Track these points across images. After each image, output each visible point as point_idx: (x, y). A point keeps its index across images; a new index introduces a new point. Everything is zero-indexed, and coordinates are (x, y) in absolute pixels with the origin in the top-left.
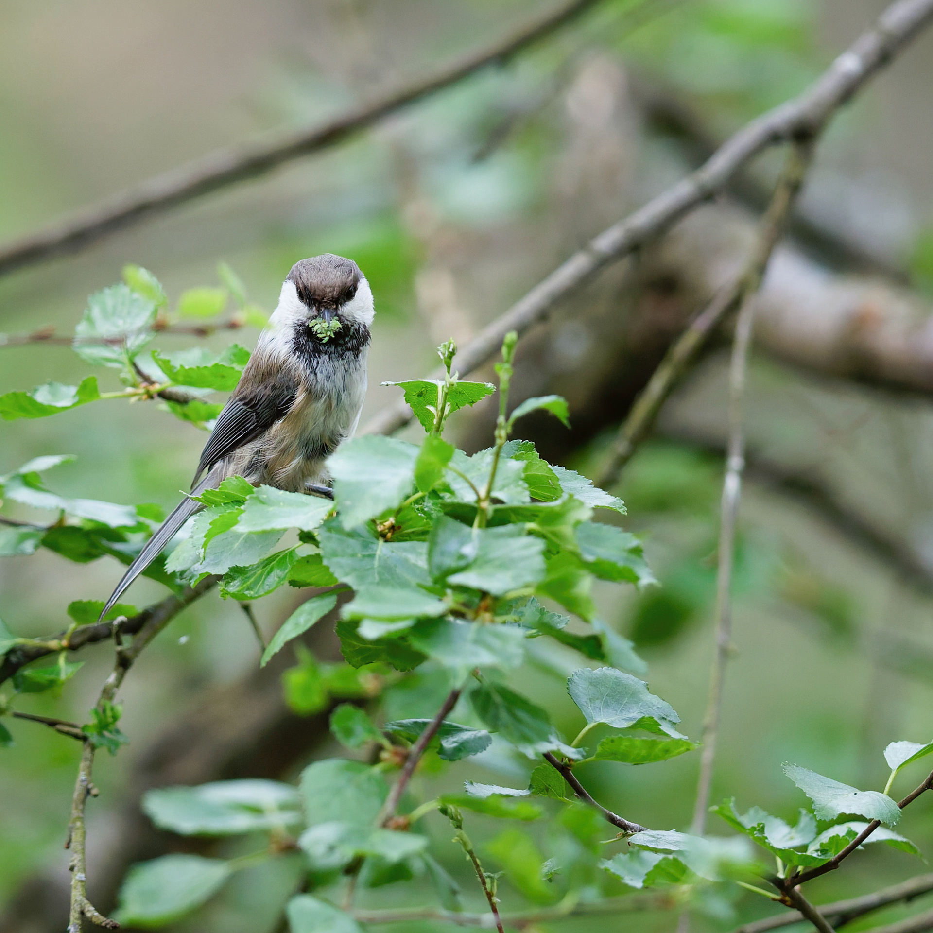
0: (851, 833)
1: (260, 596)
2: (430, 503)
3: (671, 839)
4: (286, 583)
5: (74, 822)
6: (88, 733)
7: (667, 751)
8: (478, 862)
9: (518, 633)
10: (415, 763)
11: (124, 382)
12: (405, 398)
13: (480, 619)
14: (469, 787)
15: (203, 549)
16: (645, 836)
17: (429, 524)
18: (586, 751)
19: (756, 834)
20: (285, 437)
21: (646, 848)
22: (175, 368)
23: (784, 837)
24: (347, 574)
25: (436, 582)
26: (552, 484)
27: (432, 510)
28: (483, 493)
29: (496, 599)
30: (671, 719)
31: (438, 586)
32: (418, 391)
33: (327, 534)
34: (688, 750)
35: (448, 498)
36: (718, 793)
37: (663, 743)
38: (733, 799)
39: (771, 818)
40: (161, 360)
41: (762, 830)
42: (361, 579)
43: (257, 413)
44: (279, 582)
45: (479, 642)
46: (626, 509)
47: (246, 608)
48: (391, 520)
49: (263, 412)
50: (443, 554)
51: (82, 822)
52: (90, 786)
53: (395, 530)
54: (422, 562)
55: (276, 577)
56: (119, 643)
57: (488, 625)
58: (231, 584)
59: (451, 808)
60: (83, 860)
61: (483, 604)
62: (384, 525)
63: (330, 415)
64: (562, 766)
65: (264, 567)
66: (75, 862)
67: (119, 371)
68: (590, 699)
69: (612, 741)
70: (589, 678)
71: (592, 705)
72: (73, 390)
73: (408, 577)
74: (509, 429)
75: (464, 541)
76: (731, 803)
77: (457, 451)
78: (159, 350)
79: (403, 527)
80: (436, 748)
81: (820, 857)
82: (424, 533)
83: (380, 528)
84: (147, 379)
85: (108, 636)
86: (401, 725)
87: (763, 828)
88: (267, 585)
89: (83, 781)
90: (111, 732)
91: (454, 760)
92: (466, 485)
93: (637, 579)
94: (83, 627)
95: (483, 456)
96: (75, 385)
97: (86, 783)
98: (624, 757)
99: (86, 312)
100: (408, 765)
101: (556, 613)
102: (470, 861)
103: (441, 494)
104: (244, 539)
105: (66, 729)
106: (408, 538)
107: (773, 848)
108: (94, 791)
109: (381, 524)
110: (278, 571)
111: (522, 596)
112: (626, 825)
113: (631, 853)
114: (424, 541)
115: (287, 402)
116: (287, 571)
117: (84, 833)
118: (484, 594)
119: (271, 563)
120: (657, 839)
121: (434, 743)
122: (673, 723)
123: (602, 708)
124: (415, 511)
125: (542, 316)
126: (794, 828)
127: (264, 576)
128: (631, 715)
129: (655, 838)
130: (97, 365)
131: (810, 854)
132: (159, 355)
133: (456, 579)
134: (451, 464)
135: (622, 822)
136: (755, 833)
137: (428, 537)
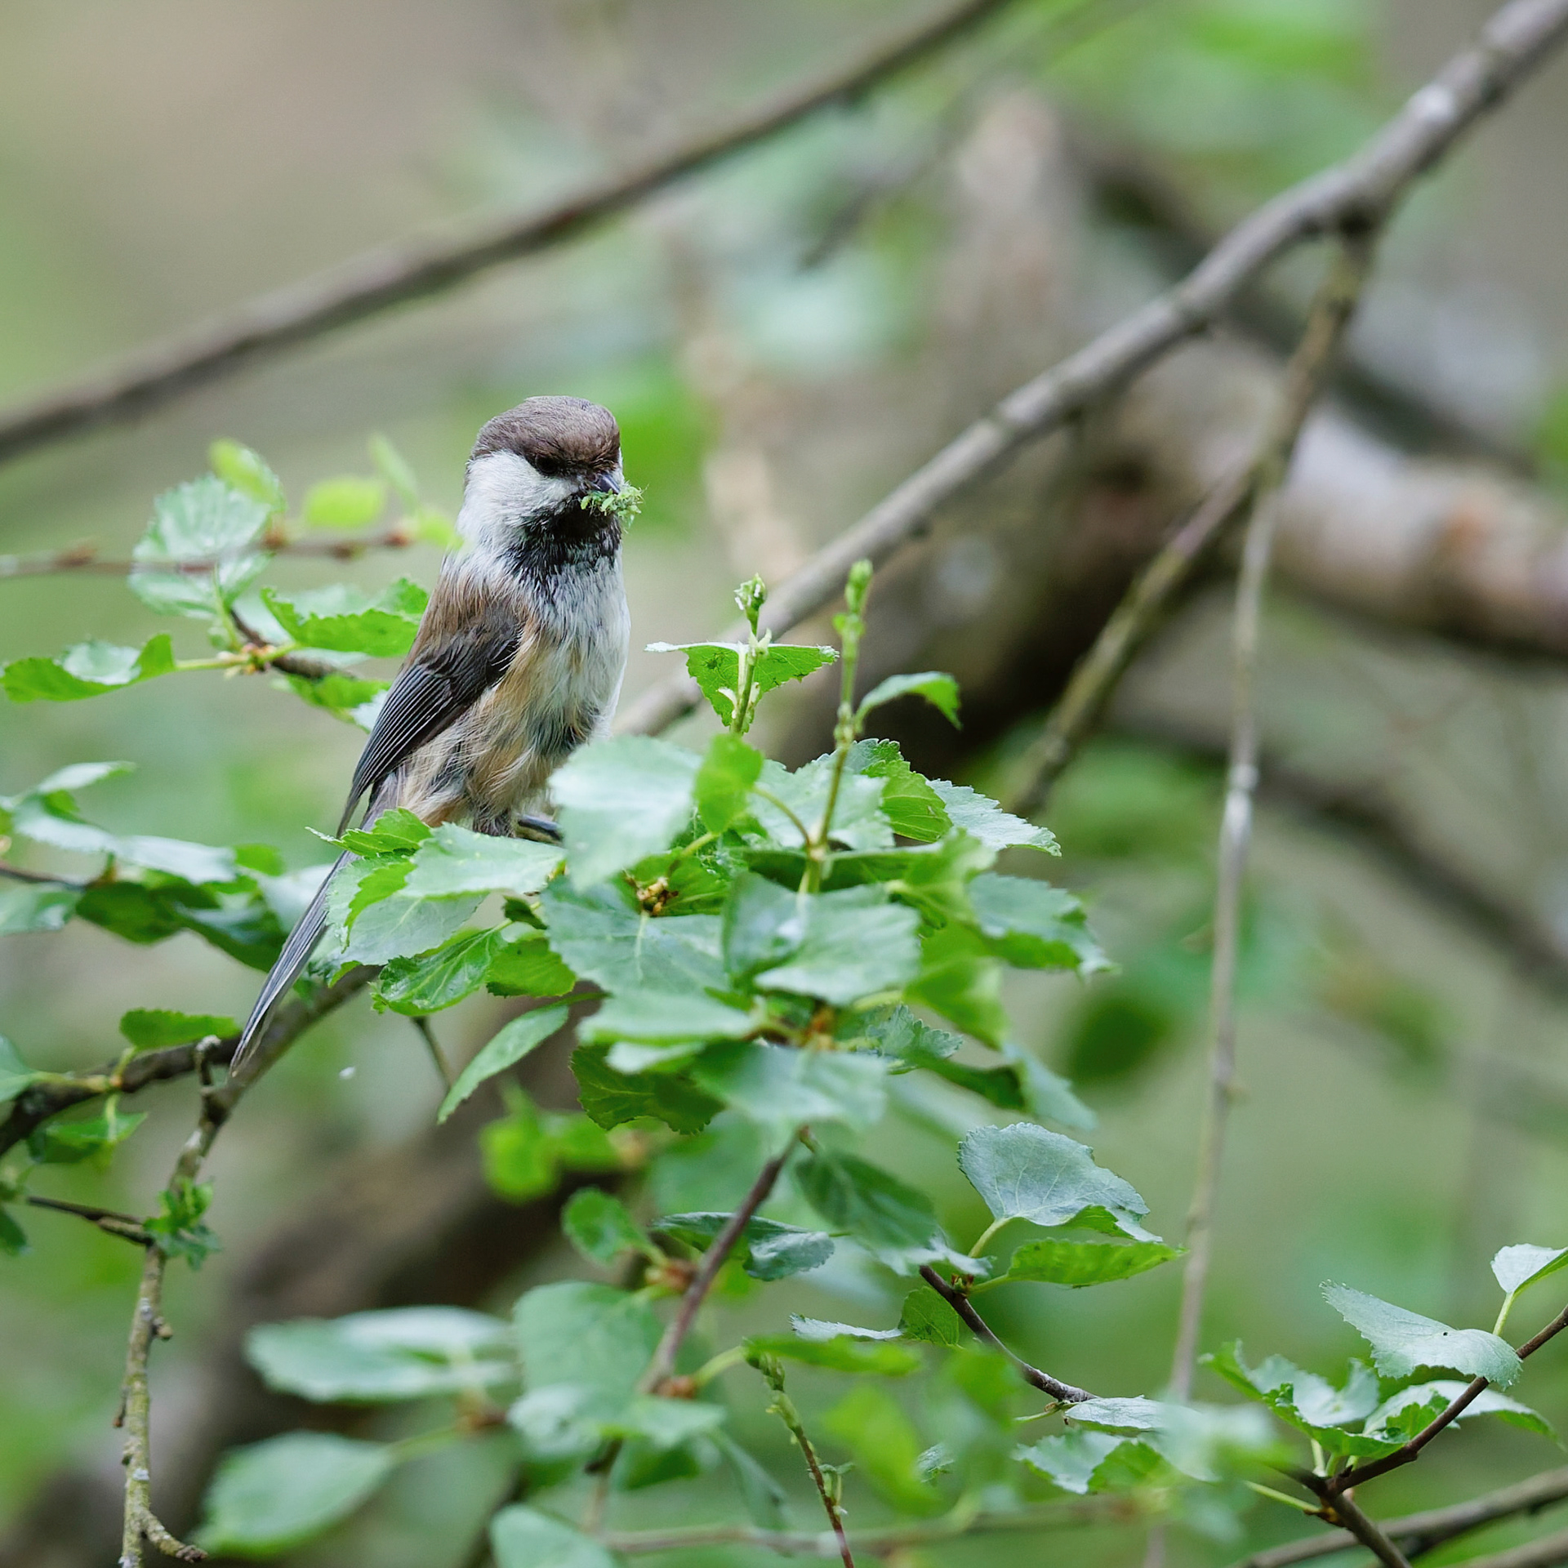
0: (1438, 1401)
1: (440, 1008)
2: (725, 851)
3: (1135, 1411)
4: (483, 987)
5: (131, 1381)
6: (154, 1233)
7: (1128, 1263)
8: (811, 1446)
9: (876, 1066)
10: (704, 1288)
11: (216, 643)
12: (687, 667)
13: (811, 1046)
14: (798, 1324)
15: (347, 927)
16: (1093, 1408)
17: (725, 886)
18: (992, 1263)
19: (1280, 1403)
20: (503, 717)
21: (1095, 1426)
22: (302, 618)
23: (1326, 1405)
24: (590, 967)
25: (737, 984)
26: (933, 813)
27: (728, 862)
28: (814, 833)
29: (838, 1011)
30: (1133, 1209)
31: (740, 993)
32: (709, 659)
33: (555, 903)
34: (1164, 1260)
35: (756, 843)
36: (1214, 1331)
37: (1122, 1249)
38: (1239, 1343)
39: (1302, 1374)
40: (276, 604)
41: (1289, 1395)
42: (614, 975)
43: (453, 680)
44: (472, 984)
45: (810, 1081)
46: (1060, 847)
47: (421, 1023)
48: (662, 882)
49: (463, 676)
50: (748, 937)
51: (144, 1382)
52: (158, 1321)
53: (670, 897)
54: (713, 949)
55: (468, 978)
56: (207, 1081)
57: (826, 1055)
58: (392, 987)
59: (767, 1358)
60: (146, 1447)
61: (817, 1020)
62: (649, 890)
63: (578, 671)
64: (952, 1290)
65: (448, 959)
66: (132, 1450)
67: (208, 624)
68: (998, 1179)
69: (1037, 1248)
70: (995, 1143)
71: (1001, 1187)
72: (131, 655)
73: (693, 974)
74: (859, 728)
75: (784, 915)
76: (1236, 1351)
77: (770, 763)
78: (274, 588)
79: (682, 891)
80: (740, 1258)
81: (1386, 1442)
82: (716, 902)
83: (642, 895)
84: (255, 639)
85: (188, 1068)
86: (682, 1222)
87: (1291, 1392)
88: (452, 990)
89: (145, 1313)
90: (192, 1231)
91: (770, 1280)
92: (787, 820)
93: (1078, 961)
94: (146, 1053)
95: (815, 770)
96: (135, 647)
97: (149, 1317)
98: (1056, 1274)
99: (151, 523)
100: (693, 1290)
101: (941, 1030)
102: (797, 1445)
103: (745, 837)
104: (415, 908)
105: (117, 1225)
106: (691, 911)
107: (1306, 1425)
108: (165, 1330)
109: (645, 887)
110: (471, 967)
111: (881, 1005)
112: (1060, 1389)
113: (1069, 1436)
114: (716, 914)
115: (505, 653)
116: (484, 967)
117: (148, 1401)
118: (818, 1004)
119: (459, 952)
120: (1114, 1412)
121: (738, 1252)
122: (1138, 1215)
123: (1016, 1193)
124: (702, 866)
125: (919, 529)
126: (1342, 1392)
127: (446, 977)
128: (1066, 1204)
129: (1109, 1410)
130: (170, 612)
131: (1370, 1436)
132: (274, 596)
133: (769, 979)
134: (760, 785)
135: (1054, 1384)
136: (1277, 1400)
137: (721, 909)
